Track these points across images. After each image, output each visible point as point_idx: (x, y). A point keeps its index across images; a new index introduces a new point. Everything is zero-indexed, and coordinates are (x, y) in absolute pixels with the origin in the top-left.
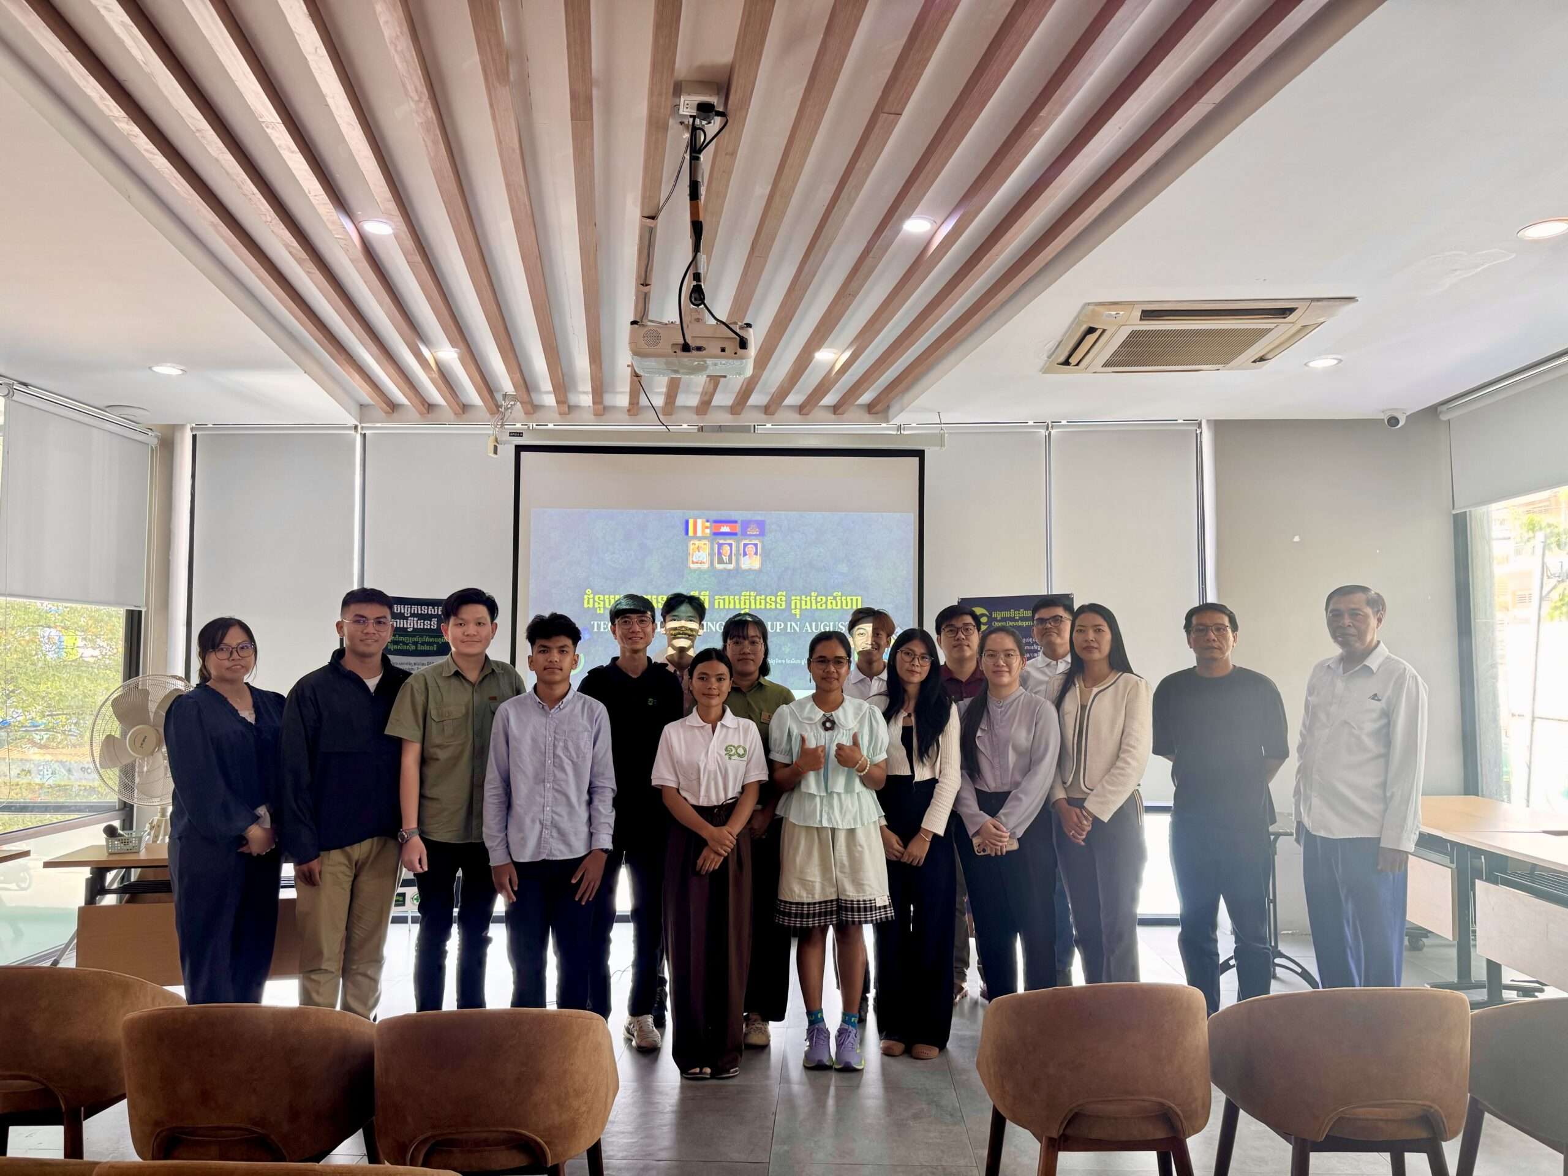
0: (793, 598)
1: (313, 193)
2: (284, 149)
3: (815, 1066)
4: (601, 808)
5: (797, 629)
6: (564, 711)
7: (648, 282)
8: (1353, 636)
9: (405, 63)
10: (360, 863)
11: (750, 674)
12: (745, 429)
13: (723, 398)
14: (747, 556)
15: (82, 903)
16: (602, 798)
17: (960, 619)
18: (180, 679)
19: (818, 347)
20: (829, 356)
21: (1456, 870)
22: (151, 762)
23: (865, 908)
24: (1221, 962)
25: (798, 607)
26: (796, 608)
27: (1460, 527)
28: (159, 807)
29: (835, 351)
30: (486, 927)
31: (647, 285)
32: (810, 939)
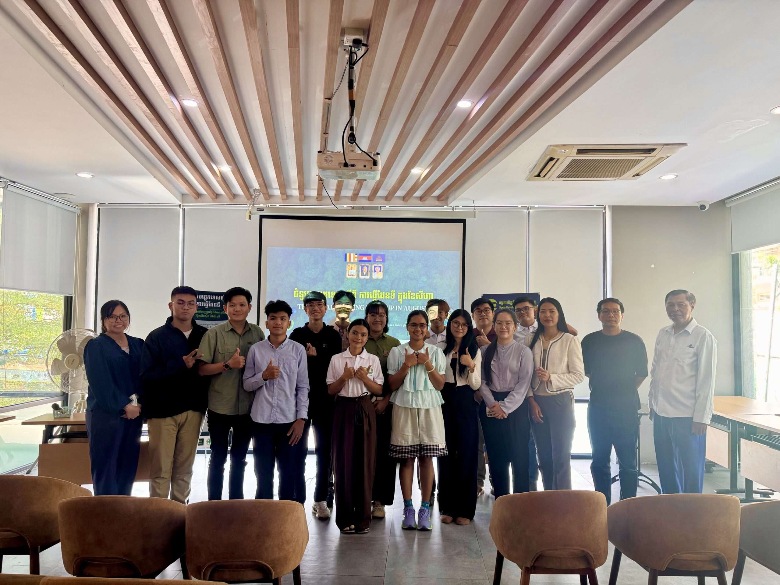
0: (399, 293)
1: (157, 85)
2: (142, 62)
3: (408, 528)
4: (302, 398)
5: (401, 309)
6: (283, 349)
7: (327, 133)
8: (680, 315)
9: (203, 17)
10: (181, 424)
11: (378, 332)
12: (375, 208)
13: (365, 192)
14: (376, 272)
15: (41, 443)
16: (302, 393)
17: (483, 306)
18: (91, 331)
19: (413, 167)
20: (418, 171)
21: (730, 434)
22: (76, 372)
23: (433, 449)
24: (612, 478)
25: (401, 298)
26: (400, 299)
27: (735, 260)
28: (81, 395)
29: (421, 169)
30: (244, 457)
31: (326, 134)
32: (406, 464)
